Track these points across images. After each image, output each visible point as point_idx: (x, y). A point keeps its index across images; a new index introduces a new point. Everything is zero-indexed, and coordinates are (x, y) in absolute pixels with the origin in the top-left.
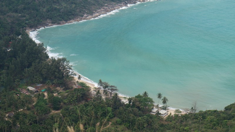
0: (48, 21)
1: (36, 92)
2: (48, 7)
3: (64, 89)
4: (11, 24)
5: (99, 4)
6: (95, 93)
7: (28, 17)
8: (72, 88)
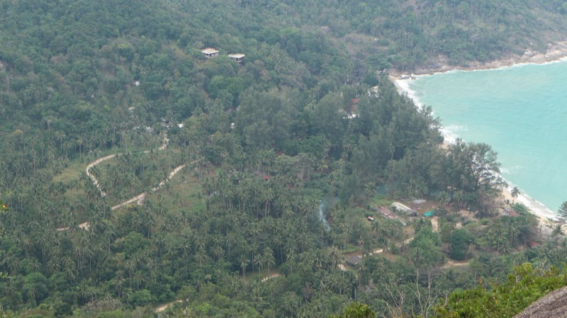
0: (442, 58)
1: (411, 215)
2: (442, 26)
3: (477, 216)
4: (355, 59)
5: (562, 28)
6: (550, 231)
7: (394, 45)
8: (497, 214)
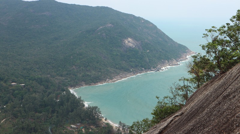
0: (83, 82)
1: (76, 128)
2: (83, 74)
3: (95, 127)
4: (58, 84)
5: (117, 73)
6: (117, 130)
7: (69, 79)
8: (101, 126)
